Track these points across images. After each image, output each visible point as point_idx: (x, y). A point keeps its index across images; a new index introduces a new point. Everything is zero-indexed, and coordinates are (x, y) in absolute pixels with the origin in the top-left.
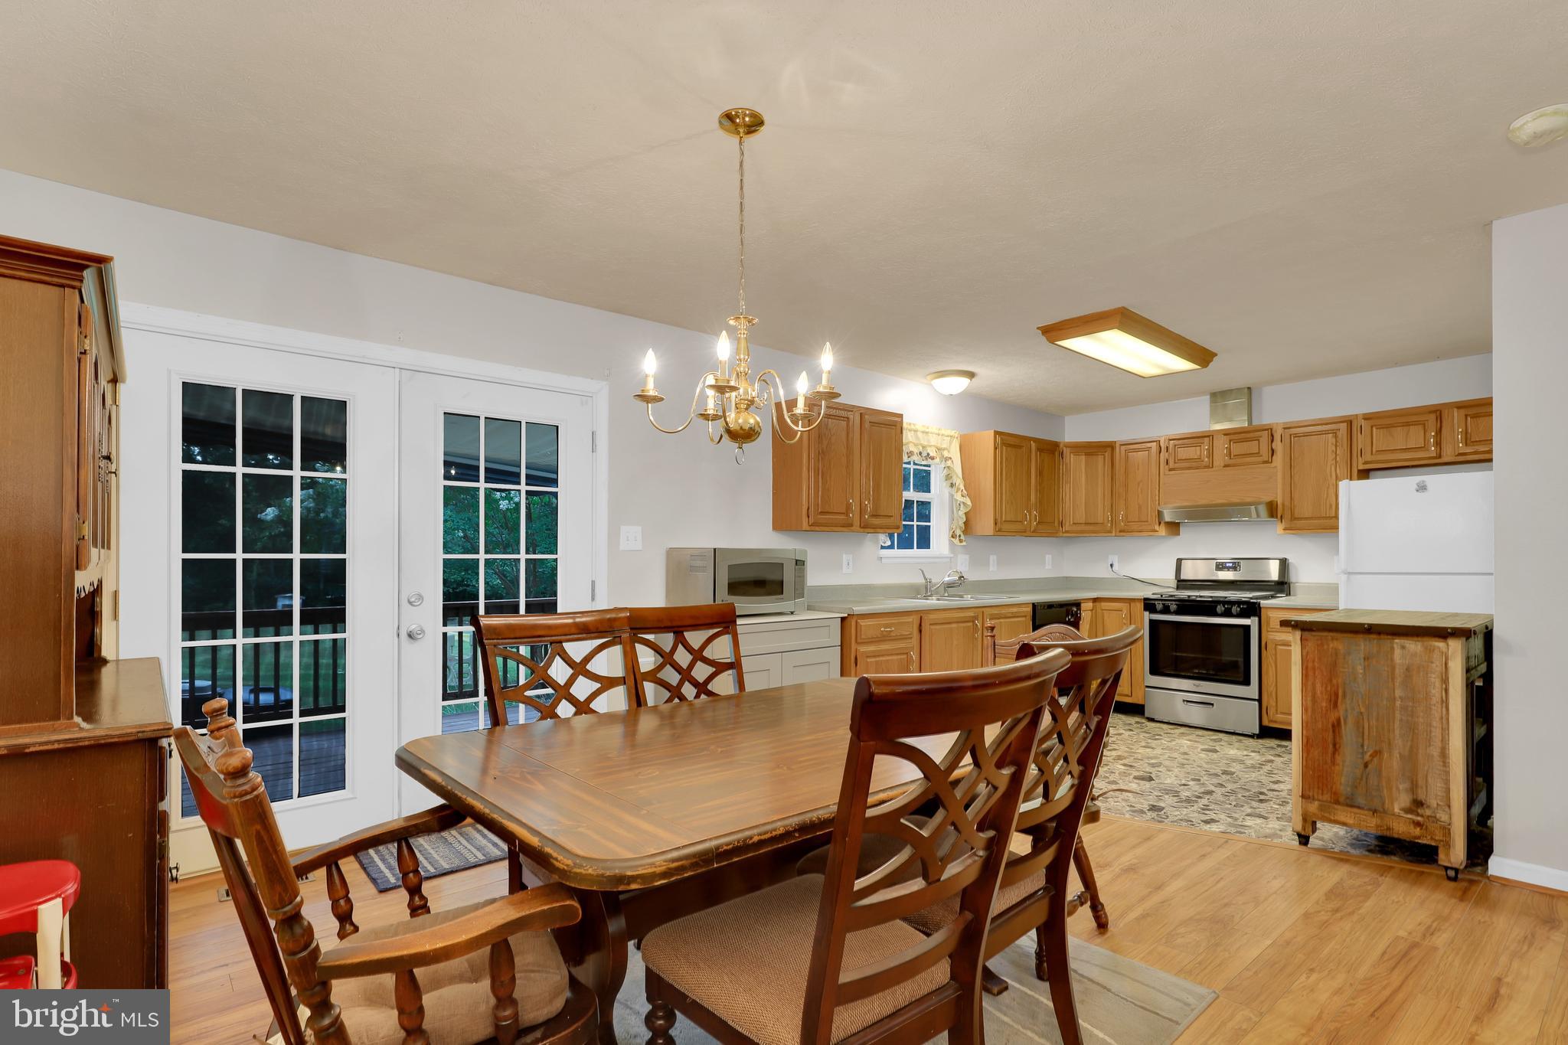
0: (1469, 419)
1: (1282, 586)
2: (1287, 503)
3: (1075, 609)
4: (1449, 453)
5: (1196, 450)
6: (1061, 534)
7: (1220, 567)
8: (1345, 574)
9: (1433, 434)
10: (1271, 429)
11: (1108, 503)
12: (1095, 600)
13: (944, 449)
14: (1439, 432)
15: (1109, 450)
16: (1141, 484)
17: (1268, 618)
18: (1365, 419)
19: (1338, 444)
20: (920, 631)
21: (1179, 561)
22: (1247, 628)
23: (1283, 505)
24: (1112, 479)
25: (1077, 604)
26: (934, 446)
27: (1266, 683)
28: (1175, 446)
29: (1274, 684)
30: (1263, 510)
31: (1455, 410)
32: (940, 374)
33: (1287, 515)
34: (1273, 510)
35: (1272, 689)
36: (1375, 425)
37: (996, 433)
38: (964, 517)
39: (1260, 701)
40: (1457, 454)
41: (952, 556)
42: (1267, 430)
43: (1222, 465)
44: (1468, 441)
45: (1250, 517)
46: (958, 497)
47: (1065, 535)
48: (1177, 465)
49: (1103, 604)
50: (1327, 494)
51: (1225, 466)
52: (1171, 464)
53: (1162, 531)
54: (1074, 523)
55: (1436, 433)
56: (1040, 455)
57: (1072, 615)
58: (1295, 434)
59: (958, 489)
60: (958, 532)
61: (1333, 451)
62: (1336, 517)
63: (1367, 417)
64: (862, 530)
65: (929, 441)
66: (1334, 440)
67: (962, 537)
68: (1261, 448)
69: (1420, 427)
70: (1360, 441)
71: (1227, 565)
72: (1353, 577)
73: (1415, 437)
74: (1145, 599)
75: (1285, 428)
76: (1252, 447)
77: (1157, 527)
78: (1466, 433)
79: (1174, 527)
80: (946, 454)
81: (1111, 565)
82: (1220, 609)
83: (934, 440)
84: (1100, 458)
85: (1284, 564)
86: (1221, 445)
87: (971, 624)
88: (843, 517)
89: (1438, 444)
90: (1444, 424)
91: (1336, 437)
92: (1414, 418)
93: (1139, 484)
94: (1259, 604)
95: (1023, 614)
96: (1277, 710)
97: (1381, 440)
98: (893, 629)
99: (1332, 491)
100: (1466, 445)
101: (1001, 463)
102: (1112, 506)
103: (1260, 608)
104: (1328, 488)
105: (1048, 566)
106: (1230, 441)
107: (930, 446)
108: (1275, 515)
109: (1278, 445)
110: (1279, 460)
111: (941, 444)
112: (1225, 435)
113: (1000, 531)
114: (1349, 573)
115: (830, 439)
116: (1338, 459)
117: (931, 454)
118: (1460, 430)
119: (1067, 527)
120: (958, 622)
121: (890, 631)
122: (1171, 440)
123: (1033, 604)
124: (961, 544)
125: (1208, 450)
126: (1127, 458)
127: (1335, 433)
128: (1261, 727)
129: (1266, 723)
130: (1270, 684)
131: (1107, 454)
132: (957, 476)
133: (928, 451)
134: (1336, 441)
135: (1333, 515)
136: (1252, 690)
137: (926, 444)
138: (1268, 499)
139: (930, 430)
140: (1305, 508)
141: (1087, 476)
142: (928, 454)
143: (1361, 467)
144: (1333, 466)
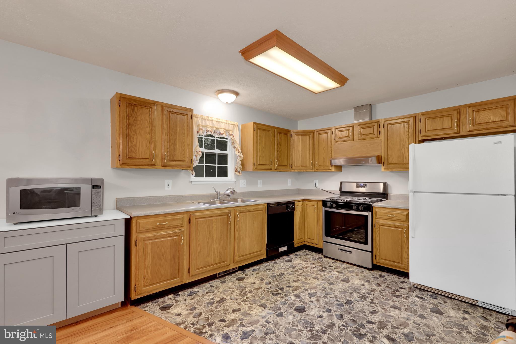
0: (475, 112)
1: (384, 196)
2: (386, 157)
3: (292, 205)
4: (464, 131)
5: (347, 133)
6: (291, 171)
7: (358, 186)
8: (412, 192)
9: (456, 121)
10: (379, 122)
11: (311, 157)
12: (304, 200)
13: (230, 131)
14: (459, 120)
15: (312, 134)
16: (324, 149)
17: (376, 212)
18: (422, 115)
19: (409, 128)
20: (190, 223)
21: (341, 183)
22: (366, 216)
23: (384, 157)
24: (313, 146)
25: (293, 203)
26: (224, 129)
27: (375, 243)
28: (338, 131)
29: (379, 244)
30: (374, 160)
31: (468, 108)
32: (220, 91)
33: (386, 162)
34: (379, 160)
35: (378, 246)
36: (427, 118)
37: (254, 123)
38: (240, 162)
39: (372, 252)
40: (468, 130)
41: (236, 180)
42: (377, 122)
43: (358, 139)
44: (474, 124)
45: (369, 163)
46: (237, 153)
47: (293, 171)
48: (339, 140)
49: (307, 202)
50: (404, 152)
51: (359, 140)
52: (337, 140)
53: (333, 169)
54: (296, 166)
55: (458, 121)
56: (279, 135)
57: (290, 208)
58: (389, 123)
59: (237, 149)
60: (238, 169)
61: (407, 131)
62: (408, 163)
63: (423, 114)
64: (163, 168)
65: (220, 126)
66: (407, 126)
67: (240, 172)
68: (374, 130)
69: (449, 118)
70: (420, 126)
71: (361, 185)
72: (415, 194)
73: (447, 122)
74: (323, 201)
75: (385, 121)
76: (370, 130)
77: (331, 168)
78: (473, 120)
79: (339, 168)
80: (231, 133)
81: (315, 184)
82: (354, 207)
83: (223, 126)
84: (308, 137)
85: (385, 185)
86: (357, 129)
87: (226, 216)
88: (148, 160)
89: (458, 126)
90: (461, 116)
91: (408, 124)
92: (447, 113)
93: (324, 148)
94: (372, 205)
95: (261, 209)
96: (380, 257)
97: (430, 125)
98: (167, 223)
99: (406, 150)
100: (473, 126)
101: (257, 137)
102: (313, 158)
103: (372, 207)
104: (405, 149)
105: (289, 184)
106: (361, 128)
107: (221, 128)
108: (380, 163)
109: (382, 129)
110: (382, 136)
111: (228, 128)
112: (359, 125)
113: (256, 169)
114: (415, 192)
115: (136, 117)
116: (409, 135)
117: (221, 132)
118: (470, 118)
119: (293, 168)
120: (216, 216)
121: (165, 224)
122: (336, 128)
123: (267, 204)
124: (240, 175)
125: (352, 132)
126: (319, 137)
127: (408, 122)
128: (373, 264)
129: (375, 263)
130: (377, 244)
131: (311, 136)
132: (237, 143)
133: (220, 131)
134: (409, 126)
135: (407, 162)
136: (368, 247)
137: (219, 127)
138: (377, 154)
139: (221, 121)
140: (394, 159)
141: (302, 145)
142: (220, 132)
143: (420, 139)
144: (407, 137)
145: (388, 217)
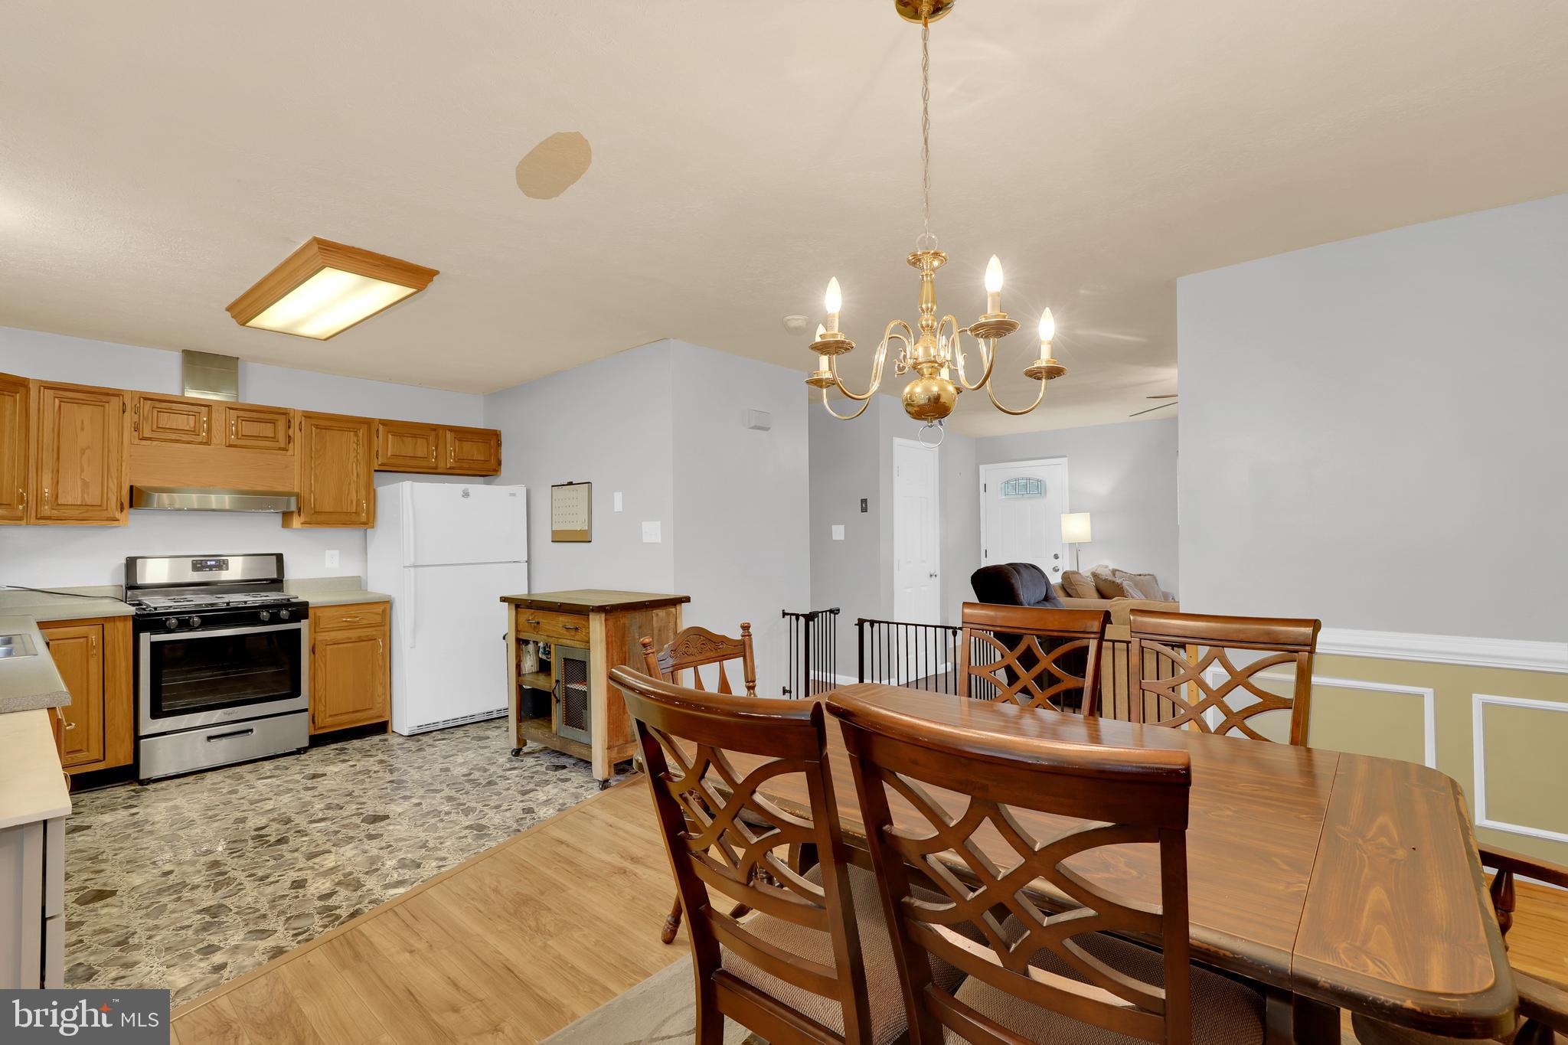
0: (457, 441)
1: (278, 584)
2: (308, 496)
4: (442, 466)
5: (188, 419)
7: (201, 565)
9: (434, 448)
10: (287, 414)
11: (19, 473)
14: (437, 448)
15: (21, 388)
16: (87, 451)
17: (323, 618)
21: (131, 561)
22: (294, 632)
23: (302, 497)
24: (25, 436)
27: (313, 689)
28: (149, 408)
29: (323, 687)
31: (447, 431)
33: (307, 508)
35: (321, 693)
36: (389, 432)
40: (448, 467)
42: (283, 413)
43: (225, 444)
48: (150, 434)
50: (349, 490)
51: (229, 446)
52: (143, 433)
58: (314, 424)
61: (353, 449)
63: (381, 422)
68: (276, 432)
70: (377, 444)
71: (209, 563)
73: (421, 448)
74: (136, 617)
75: (302, 416)
76: (267, 430)
77: (118, 515)
82: (264, 615)
84: (8, 401)
85: (280, 559)
89: (436, 457)
90: (440, 442)
91: (357, 436)
92: (420, 432)
93: (83, 451)
94: (308, 604)
96: (326, 715)
97: (395, 445)
99: (353, 487)
100: (455, 461)
102: (26, 478)
103: (309, 608)
104: (349, 484)
106: (238, 417)
109: (295, 432)
110: (296, 448)
114: (416, 566)
116: (358, 457)
118: (451, 449)
125: (205, 422)
126: (58, 409)
128: (310, 737)
129: (313, 732)
134: (356, 440)
136: (301, 701)
140: (326, 503)
143: (377, 468)
144: (355, 460)
145: (346, 624)
